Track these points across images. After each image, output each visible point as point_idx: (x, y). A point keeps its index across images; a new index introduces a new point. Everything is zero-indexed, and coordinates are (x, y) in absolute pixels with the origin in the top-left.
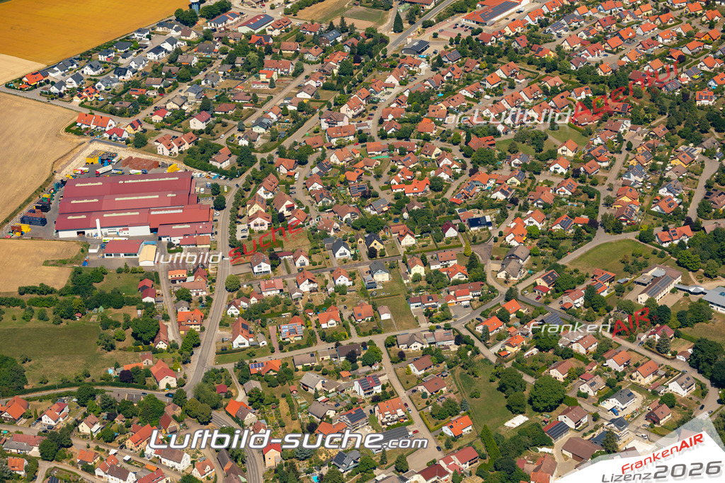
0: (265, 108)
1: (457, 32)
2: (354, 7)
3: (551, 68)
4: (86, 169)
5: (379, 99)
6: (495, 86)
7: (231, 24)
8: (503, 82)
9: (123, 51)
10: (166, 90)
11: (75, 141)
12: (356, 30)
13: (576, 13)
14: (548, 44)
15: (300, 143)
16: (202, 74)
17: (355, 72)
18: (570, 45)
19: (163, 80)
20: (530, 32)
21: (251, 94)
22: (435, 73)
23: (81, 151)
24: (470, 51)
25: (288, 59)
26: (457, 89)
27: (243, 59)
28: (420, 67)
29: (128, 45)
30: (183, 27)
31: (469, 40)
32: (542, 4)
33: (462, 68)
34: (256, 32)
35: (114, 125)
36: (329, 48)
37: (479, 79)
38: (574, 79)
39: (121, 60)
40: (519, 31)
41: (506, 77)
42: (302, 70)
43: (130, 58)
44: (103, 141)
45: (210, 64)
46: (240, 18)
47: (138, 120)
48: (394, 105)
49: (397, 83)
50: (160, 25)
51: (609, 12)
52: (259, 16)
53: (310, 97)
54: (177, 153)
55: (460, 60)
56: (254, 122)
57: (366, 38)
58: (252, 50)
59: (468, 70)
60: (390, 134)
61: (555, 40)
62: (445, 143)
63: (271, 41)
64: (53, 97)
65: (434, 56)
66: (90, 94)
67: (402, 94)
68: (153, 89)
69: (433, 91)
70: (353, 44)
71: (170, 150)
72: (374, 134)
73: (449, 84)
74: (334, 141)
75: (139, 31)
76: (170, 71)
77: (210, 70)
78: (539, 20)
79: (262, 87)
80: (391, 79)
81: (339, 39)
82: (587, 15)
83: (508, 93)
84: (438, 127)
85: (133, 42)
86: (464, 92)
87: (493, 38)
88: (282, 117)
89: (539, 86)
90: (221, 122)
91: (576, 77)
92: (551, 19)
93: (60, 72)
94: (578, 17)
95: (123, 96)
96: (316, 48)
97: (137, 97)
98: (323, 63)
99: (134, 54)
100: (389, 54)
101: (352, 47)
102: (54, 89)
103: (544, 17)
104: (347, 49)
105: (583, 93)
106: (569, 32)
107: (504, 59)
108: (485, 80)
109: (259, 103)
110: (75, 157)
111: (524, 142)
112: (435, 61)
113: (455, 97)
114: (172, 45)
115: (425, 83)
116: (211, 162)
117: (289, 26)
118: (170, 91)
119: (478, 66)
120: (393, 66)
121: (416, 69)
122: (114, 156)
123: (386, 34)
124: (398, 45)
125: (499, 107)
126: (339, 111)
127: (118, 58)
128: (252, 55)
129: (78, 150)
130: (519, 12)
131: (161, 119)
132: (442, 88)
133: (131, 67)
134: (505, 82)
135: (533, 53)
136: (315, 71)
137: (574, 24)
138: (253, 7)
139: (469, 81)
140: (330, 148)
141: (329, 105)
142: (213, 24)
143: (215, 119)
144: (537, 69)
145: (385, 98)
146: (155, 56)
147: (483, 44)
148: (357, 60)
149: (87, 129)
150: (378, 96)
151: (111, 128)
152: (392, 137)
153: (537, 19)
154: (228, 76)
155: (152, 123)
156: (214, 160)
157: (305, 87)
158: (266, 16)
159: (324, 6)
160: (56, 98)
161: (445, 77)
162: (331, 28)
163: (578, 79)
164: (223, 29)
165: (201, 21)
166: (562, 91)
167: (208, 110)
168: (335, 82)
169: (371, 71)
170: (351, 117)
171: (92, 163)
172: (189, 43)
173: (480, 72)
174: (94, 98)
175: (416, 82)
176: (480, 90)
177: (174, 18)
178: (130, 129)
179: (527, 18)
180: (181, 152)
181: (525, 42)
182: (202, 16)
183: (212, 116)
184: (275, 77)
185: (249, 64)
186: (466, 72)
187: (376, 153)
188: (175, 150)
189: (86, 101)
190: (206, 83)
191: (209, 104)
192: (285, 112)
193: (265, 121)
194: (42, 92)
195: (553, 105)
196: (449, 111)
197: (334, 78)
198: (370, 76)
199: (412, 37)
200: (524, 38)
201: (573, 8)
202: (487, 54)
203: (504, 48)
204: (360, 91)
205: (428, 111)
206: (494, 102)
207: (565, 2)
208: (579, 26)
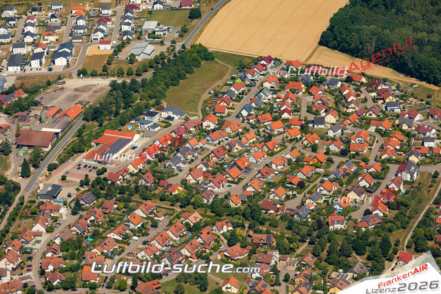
1: (84, 172)
3: (185, 203)
5: (32, 249)
6: (139, 226)
8: (145, 221)
13: (187, 145)
14: (172, 178)
18: (194, 178)
20: (152, 168)
22: (76, 217)
24: (102, 192)
26: (104, 232)
28: (60, 212)
31: (98, 181)
32: (152, 139)
33: (101, 209)
37: (121, 219)
38: (209, 213)
40: (141, 168)
41: (146, 216)
48: (49, 255)
49: (43, 230)
51: (217, 142)
55: (95, 201)
59: (107, 212)
60: (57, 285)
61: (177, 174)
62: (112, 290)
65: (70, 199)
67: (52, 241)
69: (83, 237)
72: (39, 286)
73: (93, 228)
80: (38, 227)
82: (198, 146)
83: (153, 232)
86: (113, 236)
87: (121, 177)
89: (181, 223)
91: (210, 210)
92: (166, 153)
94: (191, 150)
100: (26, 200)
105: (225, 227)
106: (188, 166)
107: (136, 197)
108: (128, 221)
111: (186, 283)
112: (73, 204)
113: (106, 241)
115: (72, 229)
119: (116, 206)
120: (34, 213)
121: (57, 214)
123: (14, 179)
124: (31, 191)
125: (152, 248)
130: (134, 148)
132: (89, 232)
135: (161, 189)
137: (189, 157)
139: (112, 222)
144: (171, 205)
145: (38, 247)
147: (113, 183)
150: (29, 245)
152: (58, 288)
153: (153, 154)
161: (88, 221)
163: (212, 212)
166: (204, 227)
170: (11, 269)
173: (119, 212)
175: (61, 228)
176: (127, 231)
181: (151, 179)
186: (105, 213)
195: (202, 242)
196: (105, 256)
198: (15, 225)
200: (149, 174)
201: (183, 141)
202: (119, 194)
203: (133, 186)
204: (13, 243)
205: (84, 258)
206: (144, 243)
207: (174, 135)
208: (194, 158)
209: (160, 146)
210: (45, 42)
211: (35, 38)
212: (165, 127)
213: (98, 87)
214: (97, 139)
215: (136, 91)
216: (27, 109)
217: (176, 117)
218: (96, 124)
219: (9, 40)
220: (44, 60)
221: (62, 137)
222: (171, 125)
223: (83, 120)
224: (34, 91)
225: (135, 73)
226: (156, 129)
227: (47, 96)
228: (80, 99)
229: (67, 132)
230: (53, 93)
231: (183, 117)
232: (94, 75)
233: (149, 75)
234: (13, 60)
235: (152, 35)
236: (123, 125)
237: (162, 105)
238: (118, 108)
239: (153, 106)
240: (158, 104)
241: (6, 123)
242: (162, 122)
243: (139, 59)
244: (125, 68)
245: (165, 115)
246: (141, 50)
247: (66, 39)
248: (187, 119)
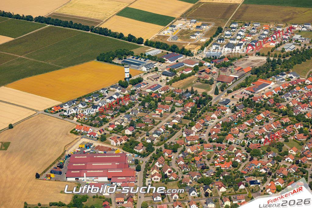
0: (158, 126)
1: (242, 95)
2: (197, 83)
3: (285, 114)
4: (79, 150)
5: (208, 124)
6: (260, 121)
7: (143, 88)
8: (263, 119)
9: (96, 98)
10: (114, 116)
11: (74, 137)
12: (198, 93)
13: (295, 89)
14: (283, 103)
15: (174, 143)
16: (130, 110)
17: (198, 111)
18: (293, 104)
19: (113, 112)
20: (275, 97)
21: (152, 120)
22: (233, 114)
23: (77, 142)
24: (248, 105)
25: (168, 104)
26: (243, 121)
27: (148, 104)
28: (226, 111)
29: (98, 95)
30: (122, 88)
31: (248, 100)
32: (279, 85)
33: (245, 112)
34: (154, 92)
35: (92, 131)
36: (186, 100)
37: (253, 117)
38: (295, 119)
39: (95, 102)
40: (270, 97)
41: (265, 117)
42: (174, 110)
43: (99, 101)
44: (87, 138)
45: (134, 105)
46: (147, 85)
47: (102, 129)
48: (215, 127)
49: (216, 117)
50: (112, 87)
51: (310, 90)
52: (155, 85)
53: (178, 122)
54: (119, 144)
55: (244, 108)
56: (153, 132)
57: (202, 96)
58: (152, 100)
59: (248, 113)
60: (214, 140)
61: (286, 101)
62: (238, 146)
63: (161, 96)
64: (65, 117)
65: (233, 106)
66: (81, 116)
67: (219, 122)
68: (109, 115)
69: (233, 122)
70: (197, 99)
71: (116, 143)
72: (206, 140)
73: (239, 119)
74: (189, 142)
75: (103, 89)
76: (116, 108)
77: (133, 108)
78: (278, 92)
79: (157, 116)
80: (214, 116)
81: (191, 97)
82: (299, 91)
83: (265, 124)
84: (235, 138)
85: (100, 94)
86: (246, 123)
87: (259, 99)
88: (166, 130)
89: (280, 122)
90: (139, 131)
91: (296, 118)
92: (284, 92)
93: (68, 106)
94: (296, 92)
95: (96, 118)
96: (180, 100)
97: (102, 119)
98: (183, 107)
99: (101, 99)
100: (213, 104)
101: (196, 100)
102: (65, 114)
103: (281, 91)
104: (194, 101)
105: (299, 126)
106: (292, 98)
107: (264, 109)
108: (255, 118)
109: (155, 123)
110: (74, 144)
111: (273, 147)
112: (233, 108)
113: (242, 125)
114: (117, 96)
115: (229, 118)
116: (134, 149)
117: (168, 90)
118: (116, 117)
119: (252, 111)
120: (214, 110)
121: (225, 112)
122: (92, 144)
123: (211, 95)
124: (217, 100)
125: (262, 130)
126: (191, 129)
127: (93, 101)
128: (152, 102)
129: (76, 141)
130: (270, 88)
131: (113, 129)
132: (236, 121)
133: (99, 105)
134: (264, 119)
135: (276, 107)
136: (180, 110)
137: (294, 95)
138: (152, 81)
139: (248, 118)
140: (187, 145)
141: (187, 126)
142: (135, 87)
143: (136, 130)
144: (278, 114)
145: (211, 124)
146: (110, 101)
147: (254, 102)
148: (199, 106)
149: (80, 132)
150: (208, 123)
151: (91, 132)
152: (214, 142)
153: (278, 91)
154: (142, 111)
155: (108, 131)
156: (136, 149)
157: (176, 117)
158: (158, 85)
159: (183, 82)
160: (66, 118)
161: (238, 116)
162: (187, 91)
163: (296, 119)
164: (139, 90)
165: (130, 86)
166: (290, 125)
167: (133, 126)
168: (189, 116)
169: (205, 111)
170: (196, 132)
171: (82, 147)
172: (125, 95)
173: (253, 114)
174: (83, 118)
175: (224, 117)
176: (253, 122)
177: (118, 84)
178: (99, 133)
179: (273, 91)
180: (121, 144)
181: (273, 102)
182: (130, 84)
183: (135, 129)
184: (162, 112)
185: (151, 106)
186: (247, 114)
187: (208, 149)
188: (119, 143)
189: (80, 119)
190: (132, 113)
191: (134, 123)
192: (167, 128)
193: (158, 132)
194: (60, 115)
195: (286, 131)
196: (240, 131)
197: (188, 114)
198: (204, 114)
199: (222, 97)
200: (272, 100)
201: (293, 87)
202: (256, 106)
203: (263, 104)
204: (200, 121)
205: (230, 131)
206: (260, 128)
207: (290, 85)
208: (296, 96)
209: (281, 89)
210: (246, 40)
211: (242, 37)
212: (287, 81)
213: (263, 61)
214: (254, 82)
215: (280, 64)
216: (227, 67)
217: (294, 77)
218: (256, 76)
219: (230, 37)
220: (242, 47)
221: (238, 80)
222: (290, 80)
223: (251, 74)
224: (233, 59)
225: (282, 56)
226: (283, 81)
227: (238, 62)
228: (252, 65)
229: (241, 78)
230: (242, 61)
231: (297, 78)
232: (263, 55)
233: (287, 58)
234: (229, 45)
235: (297, 41)
236: (268, 78)
237: (290, 71)
238: (268, 70)
239: (285, 71)
240: (288, 71)
241: (216, 72)
242: (287, 78)
243: (286, 51)
244: (278, 54)
245: (289, 75)
246: (288, 47)
247: (256, 39)
248: (299, 78)
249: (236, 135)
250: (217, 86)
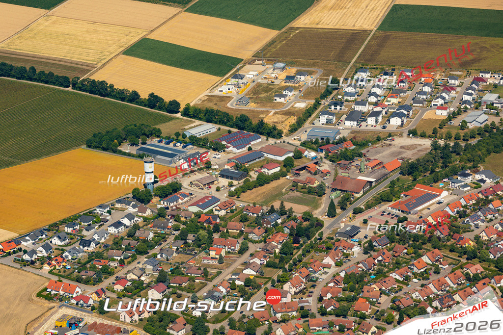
0: (215, 282)
1: (384, 218)
2: (291, 192)
3: (472, 256)
4: (56, 332)
5: (317, 278)
6: (422, 270)
7: (182, 204)
8: (429, 267)
9: (86, 224)
10: (126, 261)
11: (45, 305)
12: (294, 214)
13: (490, 206)
14: (467, 233)
15: (248, 317)
16: (157, 248)
17: (295, 252)
18: (487, 236)
19: (123, 253)
20: (450, 222)
21: (202, 269)
22: (366, 256)
23: (51, 315)
24: (397, 237)
25: (234, 237)
26: (388, 272)
27: (194, 236)
28: (353, 250)
29: (90, 218)
30: (139, 204)
32: (459, 197)
33: (391, 252)
34: (205, 211)
35: (80, 292)
36: (270, 229)
37: (407, 263)
38: (492, 267)
39: (85, 233)
41: (431, 263)
42: (247, 249)
43: (93, 231)
44: (70, 306)
45: (164, 239)
46: (189, 198)
47: (102, 289)
48: (332, 285)
49: (332, 263)
50: (119, 201)
52: (206, 197)
53: (255, 273)
54: (137, 320)
55: (388, 245)
56: (205, 294)
57: (303, 221)
58: (201, 228)
59: (396, 255)
60: (329, 311)
61: (473, 230)
62: (379, 322)
63: (218, 220)
64: (25, 263)
65: (365, 240)
66: (58, 263)
67: (338, 274)
68: (114, 260)
69: (366, 273)
70: (292, 227)
71: (131, 317)
72: (314, 310)
73: (379, 267)
74: (279, 316)
75: (101, 206)
76: (129, 244)
77: (164, 245)
78: (457, 211)
79: (212, 262)
80: (328, 260)
81: (279, 221)
82: (500, 208)
83: (434, 277)
84: (372, 307)
85: (95, 216)
86: (395, 276)
88: (231, 291)
89: (463, 273)
90: (176, 293)
91: (494, 265)
92: (468, 211)
93: (31, 241)
94: (493, 211)
95: (88, 266)
96: (259, 229)
97: (100, 267)
98: (265, 242)
99: (97, 227)
100: (325, 236)
101: (292, 229)
102: (26, 257)
103: (462, 209)
104: (287, 231)
105: (502, 281)
106: (485, 224)
107: (428, 246)
108: (413, 265)
109: (210, 277)
110: (46, 321)
112: (367, 245)
113: (387, 279)
114: (131, 221)
115: (359, 265)
116: (168, 330)
117: (234, 208)
118: (129, 263)
119: (405, 251)
120: (329, 248)
121: (349, 252)
122: (81, 320)
123: (320, 218)
124: (332, 229)
125: (427, 290)
126: (282, 288)
127: (82, 230)
128: (202, 233)
129: (49, 314)
130: (440, 203)
131: (123, 288)
132: (374, 270)
133: (94, 239)
134: (430, 267)
135: (454, 241)
136: (258, 250)
137: (489, 217)
138: (200, 188)
139: (398, 265)
140: (275, 321)
141: (273, 281)
142: (165, 203)
143: (171, 290)
144: (459, 256)
145: (323, 277)
146: (116, 230)
148: (296, 241)
149: (56, 295)
150: (316, 275)
151: (78, 294)
152: (331, 314)
153: (456, 210)
154: (181, 251)
155: (114, 292)
156: (171, 329)
157: (250, 264)
158: (213, 197)
159: (264, 190)
160: (28, 265)
161: (376, 261)
162: (272, 211)
163: (496, 267)
164: (175, 208)
165: (155, 200)
166: (483, 278)
167: (165, 282)
168: (277, 261)
169: (309, 252)
170: (293, 293)
171: (61, 326)
172: (145, 219)
173: (407, 257)
174: (62, 266)
175: (349, 264)
176: (409, 273)
177: (131, 195)
178: (95, 296)
179: (448, 209)
180: (141, 320)
181: (446, 231)
182: (156, 195)
183: (168, 288)
184: (223, 253)
185: (200, 240)
186: (394, 256)
187: (318, 328)
188: (136, 317)
189: (55, 268)
190: (161, 256)
191: (165, 276)
192: (233, 287)
193: (216, 294)
194: (16, 259)
195: (476, 291)
196: (382, 292)
197: (276, 257)
198: (309, 256)
199: (344, 222)
200: (446, 227)
201: (487, 202)
202: (413, 241)
203: (428, 235)
204: (301, 270)
205: (363, 292)
206: (422, 286)
207: (480, 196)
208: (494, 218)
209: (463, 204)
210: (387, 103)
211: (379, 98)
212: (475, 188)
213: (424, 147)
214: (407, 191)
215: (458, 154)
216: (350, 159)
217: (488, 181)
218: (411, 178)
219: (354, 98)
220: (380, 119)
221: (375, 187)
222: (481, 187)
223: (400, 173)
224: (363, 145)
225: (462, 138)
226: (466, 189)
227: (373, 150)
228: (403, 156)
229: (381, 182)
230: (381, 148)
231: (495, 181)
232: (423, 136)
233: (473, 142)
234: (352, 116)
235: (491, 106)
236: (436, 182)
237: (479, 168)
238: (435, 166)
239: (470, 168)
240: (474, 168)
241: (329, 169)
242: (474, 183)
243: (470, 126)
244: (454, 133)
245: (478, 177)
246: (474, 118)
247: (408, 102)
248: (497, 183)
249: (375, 300)
250: (332, 200)
